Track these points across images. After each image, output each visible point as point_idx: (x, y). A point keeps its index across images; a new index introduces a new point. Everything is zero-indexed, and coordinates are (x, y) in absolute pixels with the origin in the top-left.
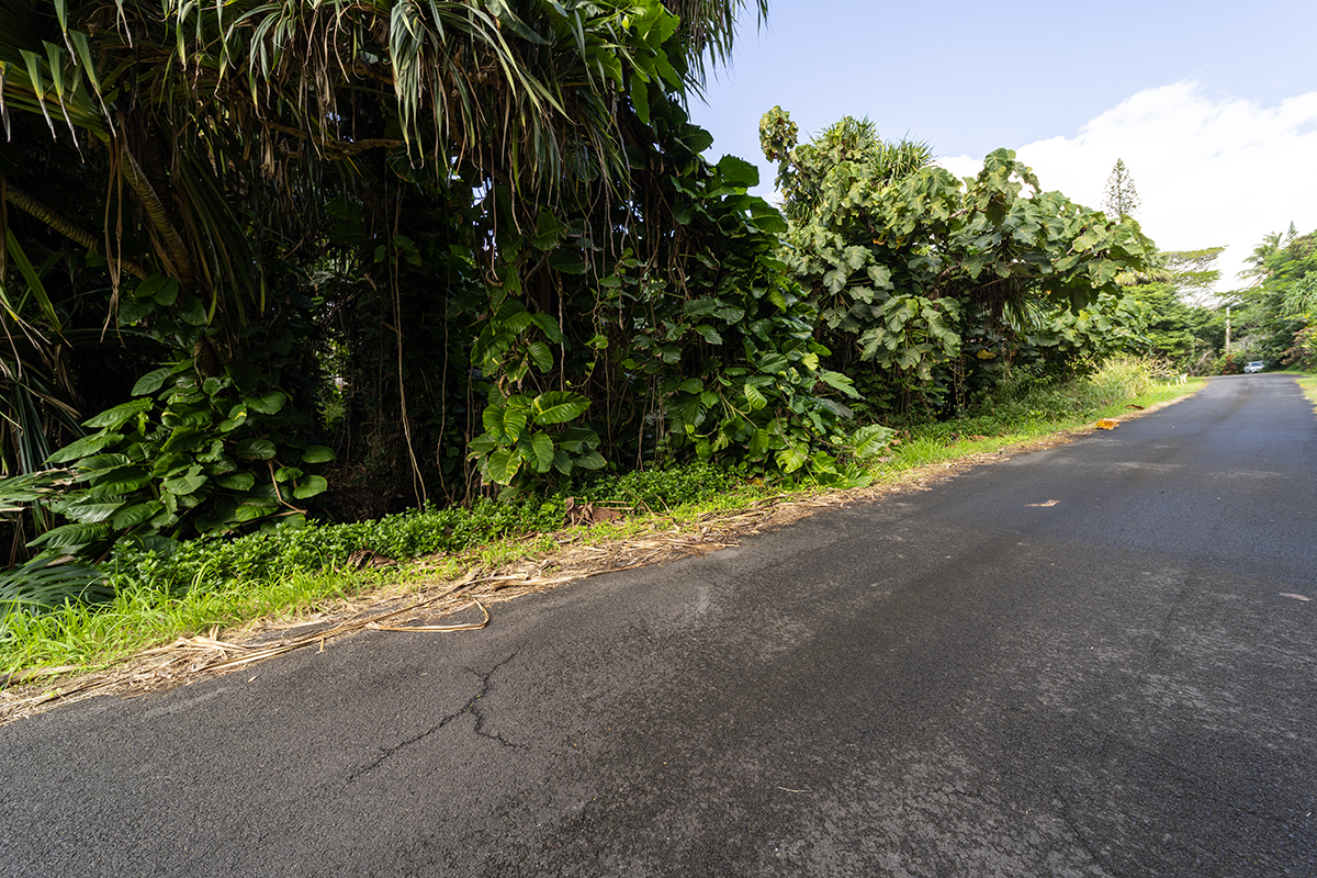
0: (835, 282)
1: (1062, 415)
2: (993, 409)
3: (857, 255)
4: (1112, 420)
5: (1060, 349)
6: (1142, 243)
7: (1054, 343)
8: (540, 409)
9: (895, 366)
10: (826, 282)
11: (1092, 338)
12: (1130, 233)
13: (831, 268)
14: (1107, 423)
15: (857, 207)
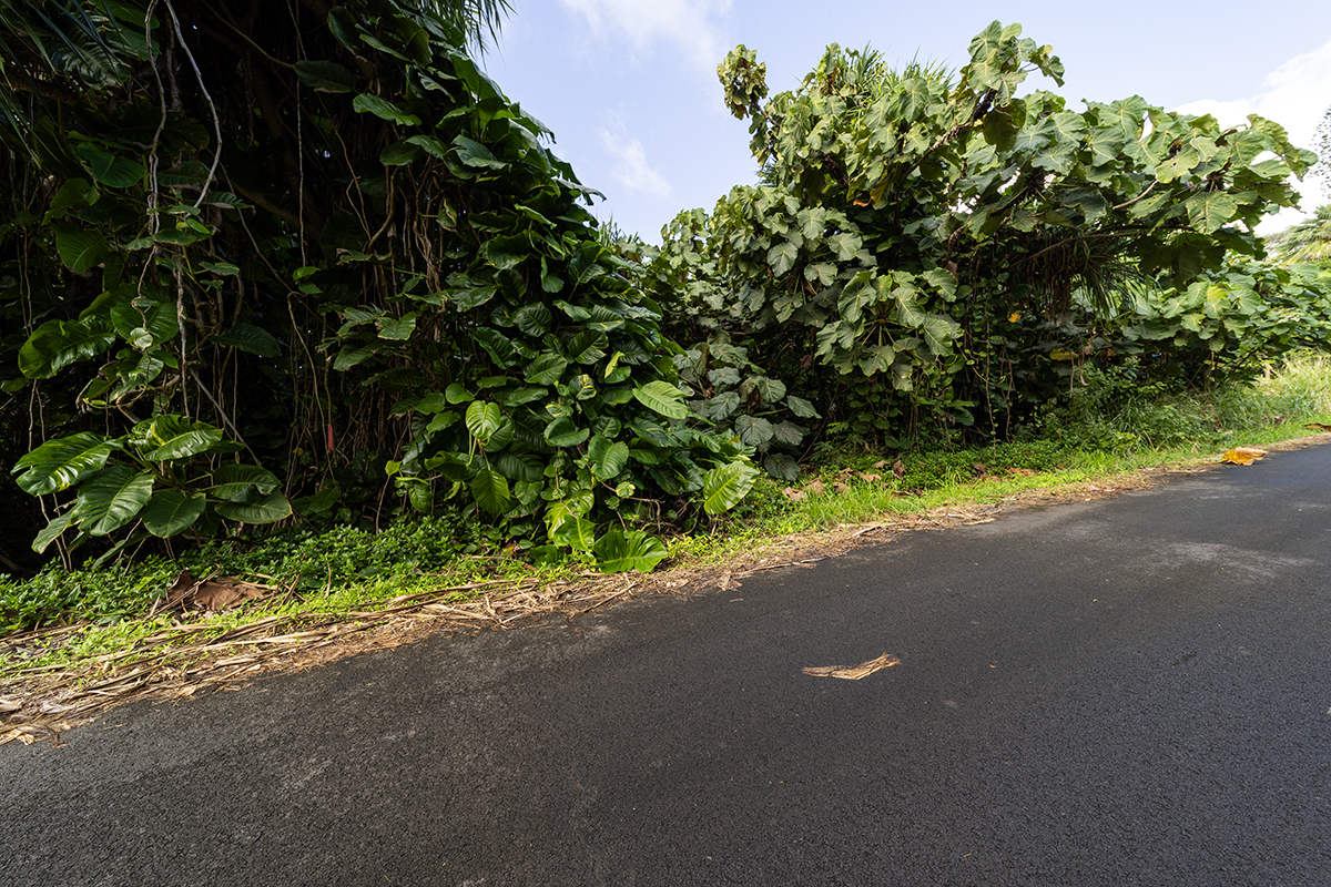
0: (782, 259)
1: (1178, 440)
2: (1059, 431)
3: (814, 220)
4: (1251, 450)
5: (1178, 343)
6: (1289, 158)
7: (1166, 335)
8: (159, 439)
9: (858, 371)
10: (772, 258)
11: (1230, 326)
12: (1263, 143)
13: (778, 240)
14: (1241, 455)
15: (821, 157)
